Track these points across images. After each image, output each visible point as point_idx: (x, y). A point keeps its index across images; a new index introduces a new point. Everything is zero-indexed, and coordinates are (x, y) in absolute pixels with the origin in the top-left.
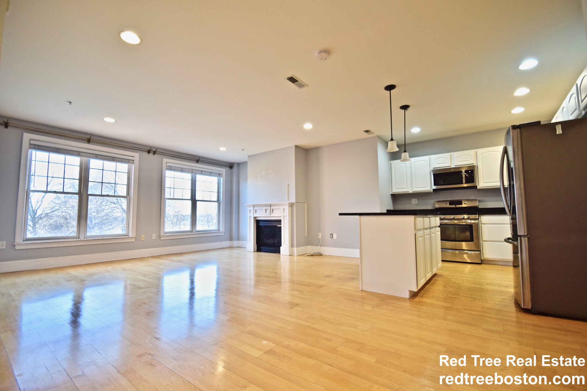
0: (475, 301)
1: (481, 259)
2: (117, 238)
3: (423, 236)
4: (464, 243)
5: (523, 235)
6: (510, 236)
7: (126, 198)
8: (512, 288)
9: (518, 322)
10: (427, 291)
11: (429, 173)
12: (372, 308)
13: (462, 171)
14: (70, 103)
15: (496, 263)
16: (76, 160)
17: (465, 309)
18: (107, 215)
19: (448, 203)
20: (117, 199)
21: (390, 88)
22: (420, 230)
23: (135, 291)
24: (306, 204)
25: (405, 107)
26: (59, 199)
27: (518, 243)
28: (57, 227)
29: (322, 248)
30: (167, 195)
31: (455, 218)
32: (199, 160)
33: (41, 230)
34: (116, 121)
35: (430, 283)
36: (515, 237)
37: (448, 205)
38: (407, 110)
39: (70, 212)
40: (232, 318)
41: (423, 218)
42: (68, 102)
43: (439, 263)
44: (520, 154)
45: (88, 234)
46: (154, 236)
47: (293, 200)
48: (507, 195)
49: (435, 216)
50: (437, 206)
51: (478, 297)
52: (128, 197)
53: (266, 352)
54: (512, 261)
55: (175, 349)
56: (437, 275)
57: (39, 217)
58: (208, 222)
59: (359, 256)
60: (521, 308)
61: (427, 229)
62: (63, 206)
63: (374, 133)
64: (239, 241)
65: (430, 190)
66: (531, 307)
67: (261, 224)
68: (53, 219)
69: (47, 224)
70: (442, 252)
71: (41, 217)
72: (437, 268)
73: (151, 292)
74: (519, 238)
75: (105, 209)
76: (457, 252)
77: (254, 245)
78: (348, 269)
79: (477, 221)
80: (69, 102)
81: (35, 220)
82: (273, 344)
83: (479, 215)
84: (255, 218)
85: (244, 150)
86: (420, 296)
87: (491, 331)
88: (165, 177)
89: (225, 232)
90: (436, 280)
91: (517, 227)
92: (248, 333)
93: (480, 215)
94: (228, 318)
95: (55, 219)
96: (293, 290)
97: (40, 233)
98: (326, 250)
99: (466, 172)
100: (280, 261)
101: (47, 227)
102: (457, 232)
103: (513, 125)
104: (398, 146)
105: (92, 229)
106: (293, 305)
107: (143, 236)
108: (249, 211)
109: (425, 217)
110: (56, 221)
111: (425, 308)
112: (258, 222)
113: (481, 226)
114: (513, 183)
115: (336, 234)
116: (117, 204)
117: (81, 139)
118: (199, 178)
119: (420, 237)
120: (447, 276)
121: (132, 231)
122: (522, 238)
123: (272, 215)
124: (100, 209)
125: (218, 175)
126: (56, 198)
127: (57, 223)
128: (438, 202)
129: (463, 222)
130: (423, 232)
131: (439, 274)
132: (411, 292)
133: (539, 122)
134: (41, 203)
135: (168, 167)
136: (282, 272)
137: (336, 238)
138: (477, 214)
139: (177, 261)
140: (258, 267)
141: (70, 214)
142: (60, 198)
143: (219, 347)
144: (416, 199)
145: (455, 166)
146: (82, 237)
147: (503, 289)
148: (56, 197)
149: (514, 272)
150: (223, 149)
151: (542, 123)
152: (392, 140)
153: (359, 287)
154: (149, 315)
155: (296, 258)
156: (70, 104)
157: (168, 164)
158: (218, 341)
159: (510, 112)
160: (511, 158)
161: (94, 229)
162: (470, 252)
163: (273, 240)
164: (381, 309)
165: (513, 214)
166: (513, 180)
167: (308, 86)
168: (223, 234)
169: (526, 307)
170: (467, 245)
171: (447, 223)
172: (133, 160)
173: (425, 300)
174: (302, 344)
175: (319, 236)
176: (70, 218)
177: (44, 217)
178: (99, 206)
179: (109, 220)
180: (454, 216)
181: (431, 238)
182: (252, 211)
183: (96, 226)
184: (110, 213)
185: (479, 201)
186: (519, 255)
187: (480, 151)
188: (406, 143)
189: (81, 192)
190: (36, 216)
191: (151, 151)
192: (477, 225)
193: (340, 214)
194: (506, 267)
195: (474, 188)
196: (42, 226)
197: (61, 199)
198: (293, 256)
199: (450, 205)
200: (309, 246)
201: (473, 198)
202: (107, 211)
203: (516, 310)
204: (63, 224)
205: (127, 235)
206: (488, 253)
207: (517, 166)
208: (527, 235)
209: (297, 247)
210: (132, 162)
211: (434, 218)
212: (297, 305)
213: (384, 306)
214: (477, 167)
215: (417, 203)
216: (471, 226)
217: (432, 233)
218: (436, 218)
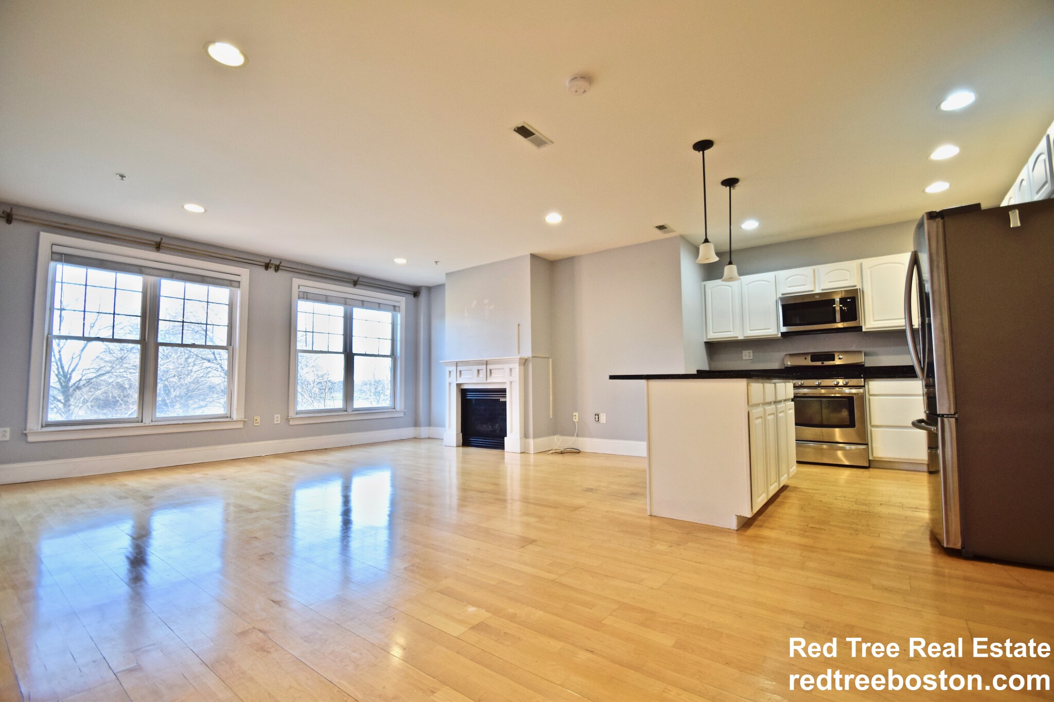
0: (857, 534)
1: (869, 460)
2: (211, 422)
3: (763, 417)
4: (837, 430)
5: (948, 413)
6: (922, 416)
7: (226, 349)
8: (925, 511)
9: (937, 573)
10: (770, 516)
11: (775, 304)
12: (669, 547)
13: (834, 300)
14: (122, 176)
15: (897, 466)
16: (135, 282)
17: (839, 550)
18: (196, 382)
19: (809, 358)
20: (214, 353)
21: (703, 146)
22: (757, 405)
23: (240, 517)
24: (551, 360)
25: (730, 183)
26: (110, 353)
27: (937, 428)
28: (107, 403)
29: (580, 439)
30: (300, 346)
31: (821, 385)
32: (357, 280)
33: (80, 408)
34: (206, 211)
35: (776, 503)
36: (932, 417)
37: (808, 362)
38: (734, 187)
39: (129, 376)
40: (413, 565)
41: (762, 383)
42: (118, 175)
43: (793, 466)
44: (942, 265)
45: (159, 415)
46: (277, 418)
47: (527, 353)
48: (917, 343)
49: (785, 381)
50: (789, 364)
51: (863, 528)
52: (231, 348)
53: (473, 628)
54: (926, 462)
55: (307, 621)
56: (789, 488)
57: (76, 384)
58: (377, 393)
59: (645, 454)
60: (943, 547)
61: (770, 403)
62: (118, 367)
63: (675, 231)
64: (431, 428)
65: (775, 335)
66: (962, 545)
67: (470, 396)
68: (100, 389)
69: (90, 398)
70: (797, 446)
71: (79, 386)
72: (788, 475)
73: (268, 519)
74: (939, 419)
75: (193, 371)
76: (825, 446)
77: (457, 434)
78: (627, 476)
79: (861, 390)
80: (120, 176)
81: (69, 390)
82: (487, 613)
83: (865, 378)
84: (458, 385)
85: (438, 263)
86: (757, 526)
87: (886, 589)
88: (297, 311)
89: (405, 412)
90: (786, 497)
91: (936, 401)
92: (441, 592)
93: (867, 380)
94: (407, 565)
95: (104, 389)
96: (527, 514)
97: (77, 413)
98: (587, 444)
99: (843, 301)
100: (503, 463)
101: (89, 404)
102: (825, 411)
103: (930, 210)
104: (718, 254)
105: (171, 406)
106: (526, 542)
107: (258, 418)
108: (447, 373)
109: (767, 383)
110: (105, 393)
111: (765, 547)
112: (464, 393)
113: (869, 399)
114: (930, 320)
115: (605, 414)
116: (214, 361)
117: (144, 243)
118: (359, 313)
119: (757, 418)
120: (806, 490)
121: (237, 410)
122: (946, 420)
123: (489, 381)
124: (183, 371)
125: (392, 308)
126: (104, 352)
127: (109, 397)
128: (791, 355)
129: (836, 392)
130: (762, 409)
131: (791, 485)
132: (739, 518)
133: (978, 206)
134: (79, 361)
135: (301, 295)
136: (509, 482)
137: (605, 422)
138: (862, 378)
139: (318, 464)
140: (464, 473)
141: (130, 380)
142: (112, 352)
143: (387, 618)
144: (751, 351)
145: (822, 290)
146: (147, 421)
147: (909, 513)
148: (105, 350)
149: (929, 483)
150: (400, 261)
151: (983, 207)
152: (706, 241)
153: (646, 510)
154: (263, 559)
155: (532, 458)
156: (122, 179)
157: (302, 289)
158: (387, 607)
159: (924, 191)
160: (926, 275)
161: (173, 406)
162: (848, 447)
163: (492, 426)
164: (685, 549)
165: (928, 376)
166: (929, 316)
167: (552, 142)
168: (402, 415)
169: (951, 546)
170: (843, 435)
171: (806, 394)
172: (239, 282)
173: (766, 532)
174: (539, 613)
175: (574, 417)
176: (131, 387)
177: (84, 385)
178: (183, 366)
179: (201, 391)
180: (820, 381)
181: (777, 419)
182: (454, 374)
183: (177, 401)
184: (203, 379)
185: (866, 354)
186: (940, 451)
187: (867, 262)
188: (732, 250)
189: (145, 340)
190: (71, 384)
191: (271, 264)
192: (862, 397)
193: (612, 377)
194: (915, 474)
195: (856, 329)
196: (81, 401)
197: (114, 353)
198: (526, 455)
199: (812, 361)
200: (556, 437)
201: (854, 349)
202: (196, 374)
203: (934, 552)
204: (118, 398)
205: (229, 417)
206: (882, 448)
207: (936, 287)
208: (955, 414)
209: (534, 437)
210: (237, 284)
211: (784, 384)
212: (533, 542)
213: (690, 544)
214: (863, 292)
215: (752, 358)
216: (850, 399)
217: (779, 411)
218: (787, 384)
